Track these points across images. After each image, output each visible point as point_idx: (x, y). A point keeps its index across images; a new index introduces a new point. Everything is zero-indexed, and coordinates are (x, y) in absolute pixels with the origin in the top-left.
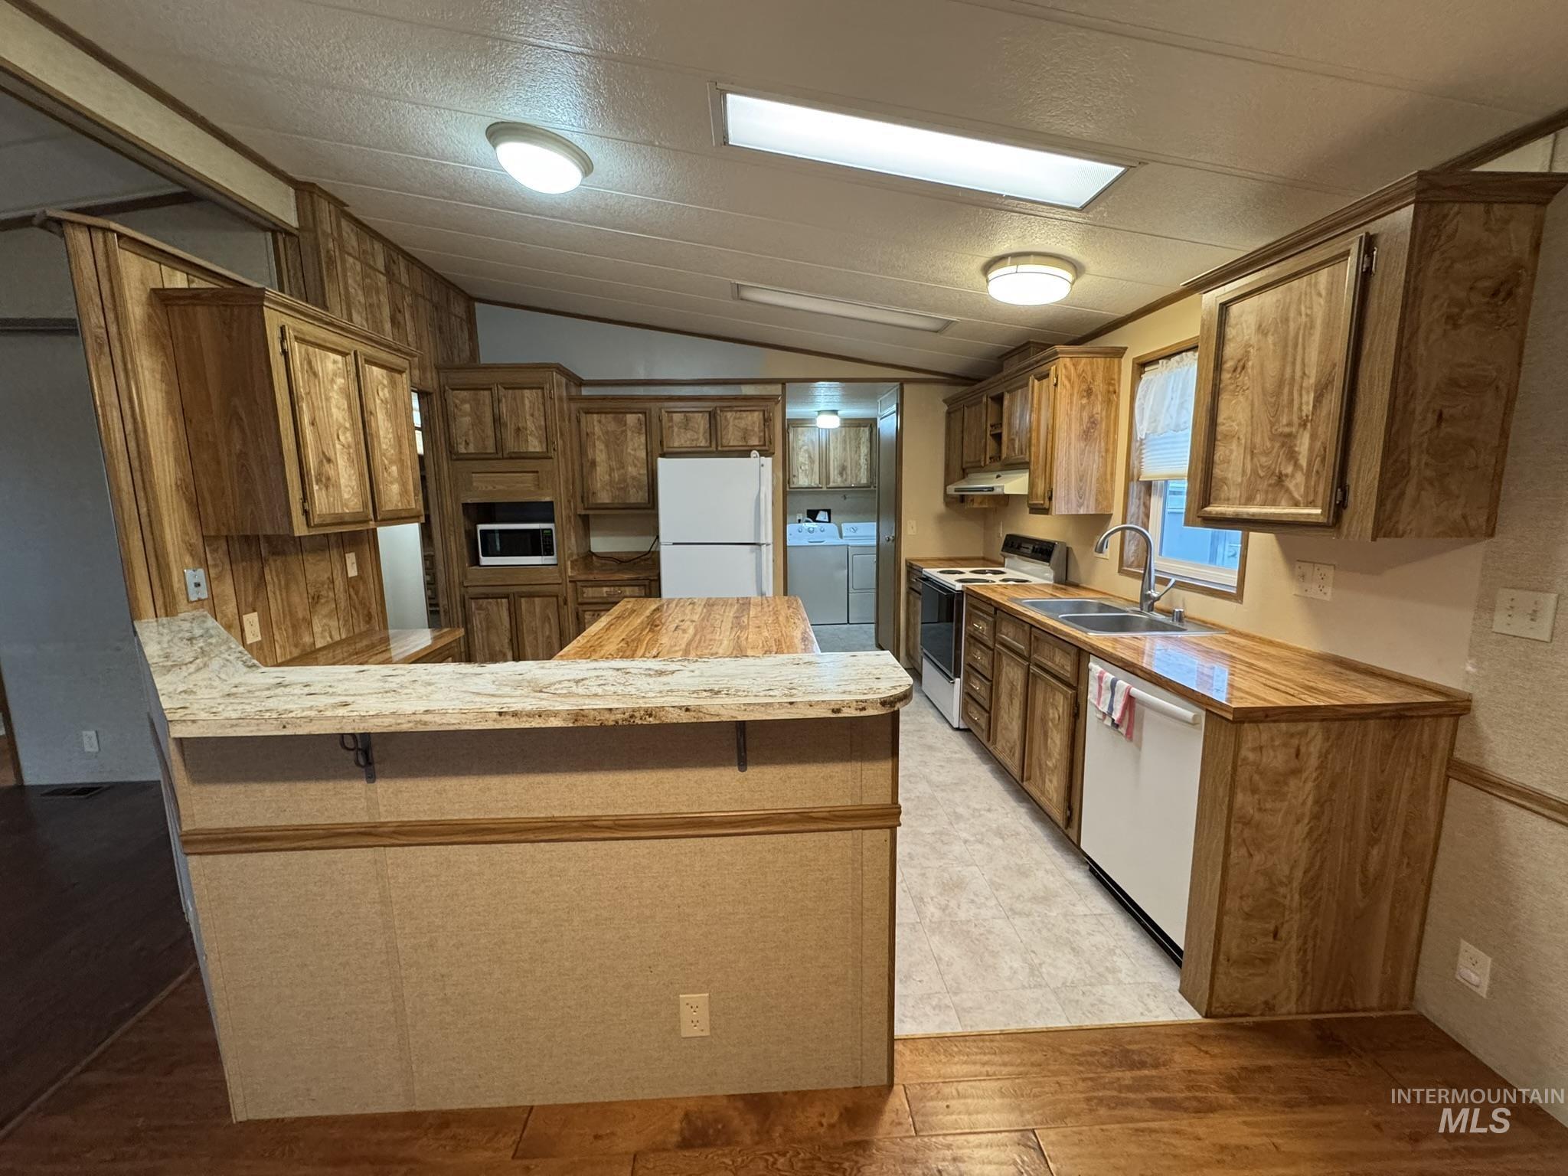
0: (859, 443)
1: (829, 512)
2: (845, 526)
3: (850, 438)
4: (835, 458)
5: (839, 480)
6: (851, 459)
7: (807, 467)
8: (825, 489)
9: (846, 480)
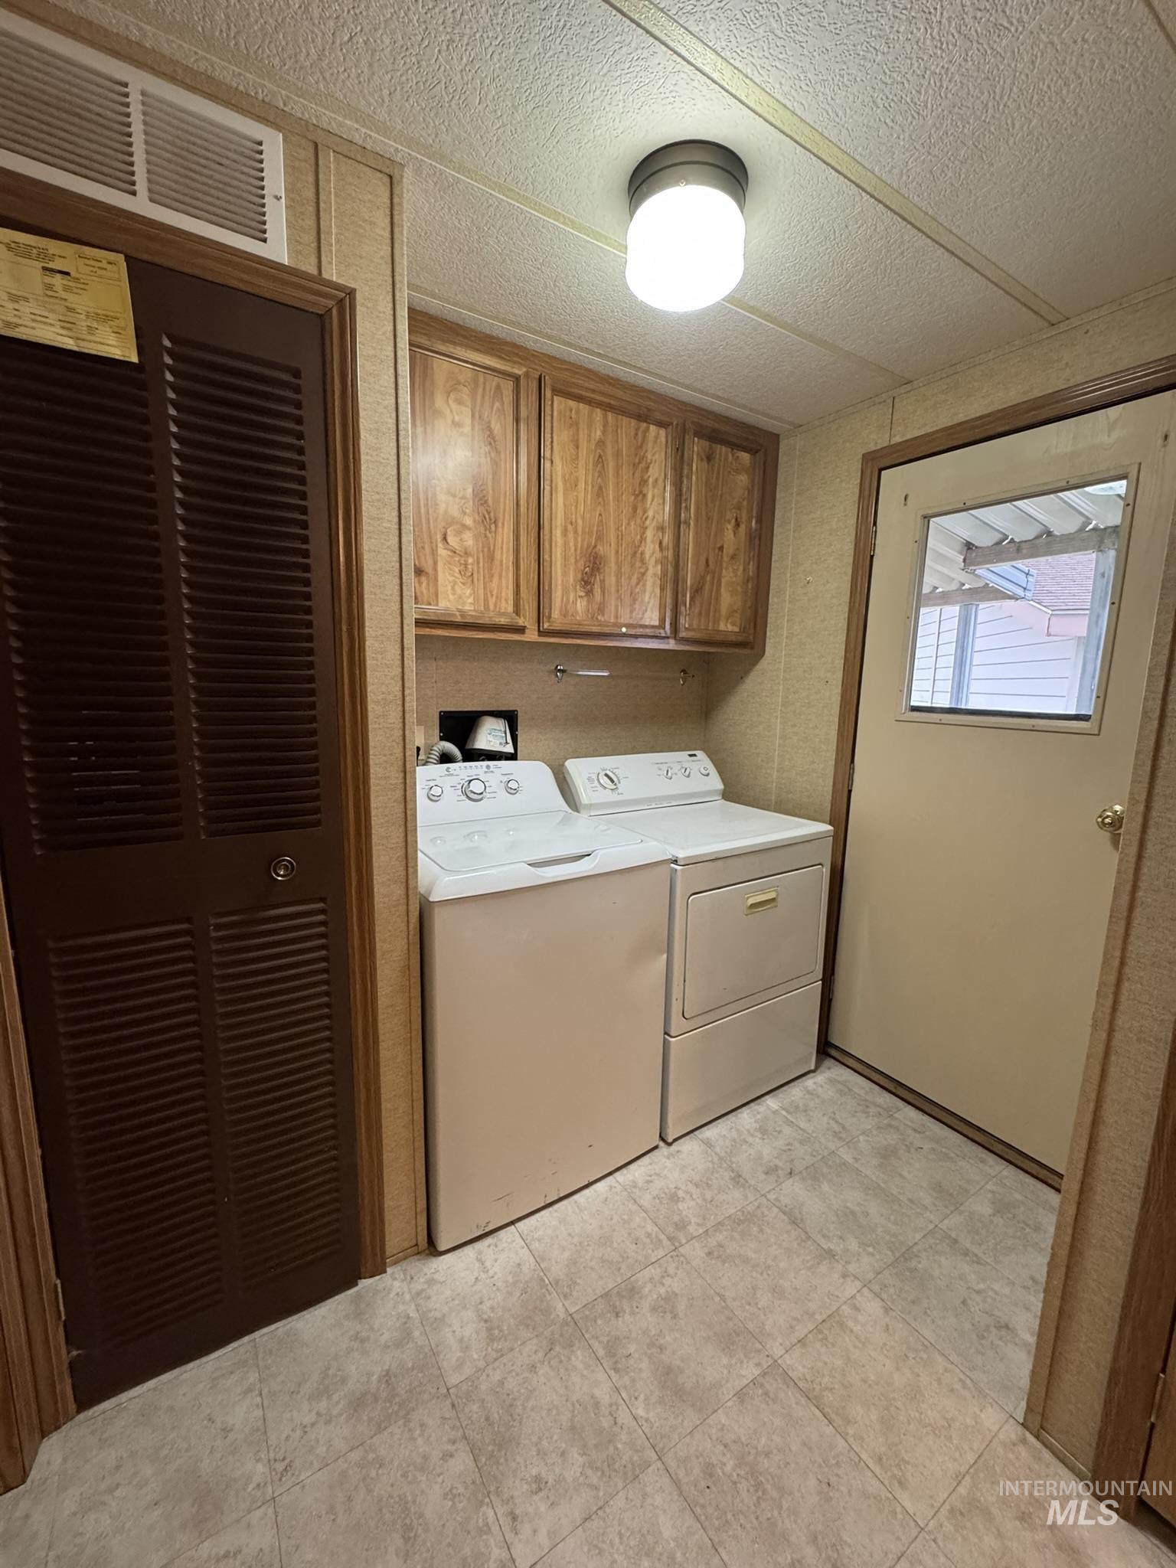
0: (644, 482)
1: (511, 718)
2: (580, 769)
3: (618, 454)
4: (569, 522)
5: (581, 605)
6: (620, 538)
7: (469, 539)
8: (531, 636)
9: (601, 609)
